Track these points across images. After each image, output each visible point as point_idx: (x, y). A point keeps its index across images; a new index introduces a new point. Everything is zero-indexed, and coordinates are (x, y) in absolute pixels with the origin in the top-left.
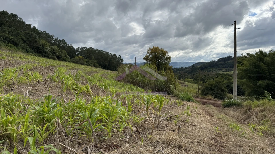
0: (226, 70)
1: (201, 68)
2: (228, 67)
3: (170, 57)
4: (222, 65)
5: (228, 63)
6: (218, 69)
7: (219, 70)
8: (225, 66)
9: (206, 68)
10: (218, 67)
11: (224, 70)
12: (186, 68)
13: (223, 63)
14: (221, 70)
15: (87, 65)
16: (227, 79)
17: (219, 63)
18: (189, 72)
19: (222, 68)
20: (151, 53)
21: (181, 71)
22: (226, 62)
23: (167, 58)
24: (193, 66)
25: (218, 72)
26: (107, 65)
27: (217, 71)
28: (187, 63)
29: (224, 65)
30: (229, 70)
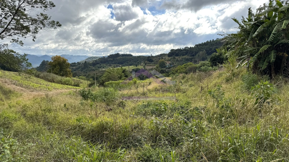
0: (114, 66)
1: (93, 63)
2: (116, 63)
4: (112, 61)
5: (116, 59)
7: (109, 66)
8: (114, 62)
10: (108, 63)
12: (78, 63)
13: (112, 59)
14: (111, 66)
17: (109, 59)
18: (82, 68)
19: (111, 64)
20: (55, 61)
21: (74, 66)
22: (115, 59)
28: (79, 56)
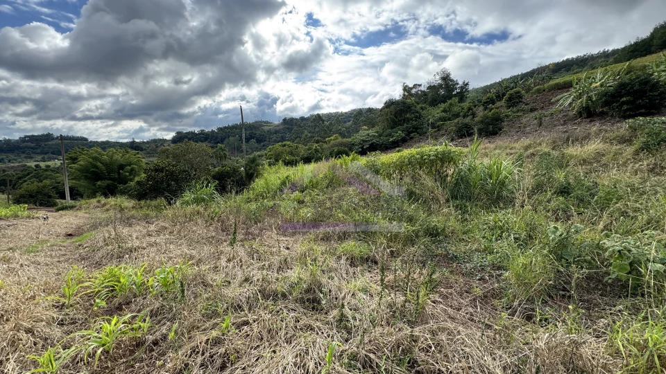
0: (43, 158)
2: (46, 154)
4: (32, 148)
6: (23, 156)
7: (25, 157)
8: (39, 151)
10: (23, 153)
11: (40, 157)
16: (50, 177)
17: (23, 144)
19: (33, 155)
22: (42, 144)
25: (24, 163)
27: (19, 160)
29: (37, 149)
30: (50, 159)
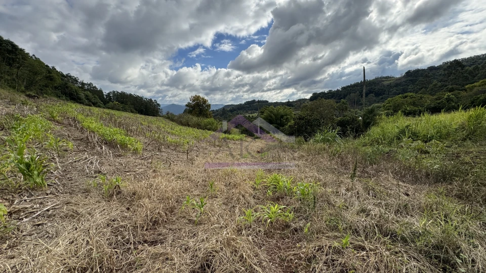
1: (231, 110)
2: (252, 110)
3: (210, 105)
8: (250, 109)
9: (235, 110)
10: (245, 110)
12: (217, 111)
13: (248, 106)
15: (123, 111)
19: (248, 111)
20: (194, 101)
22: (252, 105)
23: (207, 106)
24: (224, 109)
26: (144, 110)
27: (244, 113)
28: (217, 105)
